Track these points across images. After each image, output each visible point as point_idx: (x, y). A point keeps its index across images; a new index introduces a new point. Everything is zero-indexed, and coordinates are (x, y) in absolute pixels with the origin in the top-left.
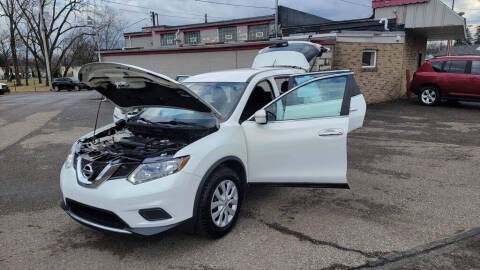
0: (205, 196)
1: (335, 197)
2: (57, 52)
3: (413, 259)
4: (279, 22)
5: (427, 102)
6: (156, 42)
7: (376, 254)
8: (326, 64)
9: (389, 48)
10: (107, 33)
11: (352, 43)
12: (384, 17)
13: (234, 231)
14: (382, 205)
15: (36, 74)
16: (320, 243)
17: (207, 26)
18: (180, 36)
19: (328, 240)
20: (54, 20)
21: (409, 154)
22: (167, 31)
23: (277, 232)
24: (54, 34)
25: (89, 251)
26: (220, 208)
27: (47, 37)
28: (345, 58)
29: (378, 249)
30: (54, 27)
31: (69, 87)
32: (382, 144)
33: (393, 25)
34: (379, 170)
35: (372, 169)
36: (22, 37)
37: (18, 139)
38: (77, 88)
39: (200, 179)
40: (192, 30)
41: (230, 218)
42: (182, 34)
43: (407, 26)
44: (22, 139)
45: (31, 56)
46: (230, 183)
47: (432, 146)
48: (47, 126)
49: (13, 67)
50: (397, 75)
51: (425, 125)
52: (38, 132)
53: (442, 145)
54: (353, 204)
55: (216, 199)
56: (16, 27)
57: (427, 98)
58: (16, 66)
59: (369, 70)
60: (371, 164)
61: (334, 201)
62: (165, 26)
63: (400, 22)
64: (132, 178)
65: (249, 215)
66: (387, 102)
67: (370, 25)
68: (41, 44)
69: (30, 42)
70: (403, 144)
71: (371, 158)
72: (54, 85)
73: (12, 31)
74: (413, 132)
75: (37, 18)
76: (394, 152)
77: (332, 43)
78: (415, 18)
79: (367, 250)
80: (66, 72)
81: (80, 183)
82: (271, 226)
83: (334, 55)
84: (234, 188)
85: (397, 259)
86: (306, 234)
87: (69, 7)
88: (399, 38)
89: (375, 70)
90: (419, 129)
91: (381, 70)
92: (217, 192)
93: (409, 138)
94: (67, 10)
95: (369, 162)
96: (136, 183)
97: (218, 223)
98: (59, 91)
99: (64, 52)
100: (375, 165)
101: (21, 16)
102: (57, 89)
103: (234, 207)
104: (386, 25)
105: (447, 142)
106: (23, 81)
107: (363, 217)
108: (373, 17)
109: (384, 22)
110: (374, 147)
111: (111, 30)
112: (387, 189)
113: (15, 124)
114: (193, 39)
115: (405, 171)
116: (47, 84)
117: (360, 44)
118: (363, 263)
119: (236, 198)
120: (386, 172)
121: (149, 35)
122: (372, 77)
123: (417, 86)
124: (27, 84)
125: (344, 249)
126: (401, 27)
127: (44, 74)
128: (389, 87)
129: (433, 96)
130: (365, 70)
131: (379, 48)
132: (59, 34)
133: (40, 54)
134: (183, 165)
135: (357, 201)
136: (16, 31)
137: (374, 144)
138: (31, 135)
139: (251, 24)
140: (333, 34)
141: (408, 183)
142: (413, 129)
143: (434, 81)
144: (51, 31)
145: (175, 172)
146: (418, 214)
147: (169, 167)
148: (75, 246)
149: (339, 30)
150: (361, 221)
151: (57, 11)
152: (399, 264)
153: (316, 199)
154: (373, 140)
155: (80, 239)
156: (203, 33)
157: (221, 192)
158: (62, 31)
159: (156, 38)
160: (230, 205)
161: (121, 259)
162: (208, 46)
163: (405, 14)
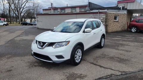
0: (73, 53)
1: (109, 56)
2: (22, 14)
3: (135, 73)
4: (89, 7)
5: (133, 31)
6: (52, 12)
7: (124, 72)
8: (103, 19)
9: (122, 15)
10: (37, 9)
11: (111, 13)
12: (121, 6)
13: (80, 64)
14: (123, 59)
15: (16, 20)
16: (107, 68)
17: (67, 8)
18: (59, 10)
19: (109, 67)
20: (22, 5)
21: (130, 46)
22: (55, 9)
23: (93, 65)
24: (22, 9)
25: (40, 67)
26: (77, 57)
27: (20, 10)
28: (109, 18)
29: (124, 70)
30: (22, 7)
31: (26, 24)
32: (121, 42)
33: (124, 8)
34: (121, 50)
35: (119, 49)
36: (12, 9)
37: (13, 38)
38: (28, 25)
39: (73, 48)
40: (63, 9)
41: (80, 60)
42: (60, 10)
43: (127, 9)
44: (15, 38)
45: (15, 15)
46: (80, 50)
47: (136, 44)
48: (21, 34)
49: (9, 18)
50: (124, 23)
51: (133, 38)
52: (19, 36)
53: (139, 43)
54: (115, 58)
55: (76, 54)
56: (11, 6)
57: (133, 30)
58: (10, 18)
59: (116, 21)
60: (118, 48)
61: (109, 57)
62: (55, 7)
63: (125, 8)
64: (54, 47)
65: (84, 60)
66: (121, 31)
67: (117, 8)
68: (18, 11)
69: (14, 11)
70: (127, 43)
71: (118, 46)
72: (21, 24)
73: (10, 8)
74: (130, 40)
75: (17, 4)
76: (125, 45)
77: (105, 13)
78: (130, 6)
79: (121, 70)
80: (24, 20)
81: (38, 48)
82: (91, 63)
83: (106, 17)
84: (81, 52)
85: (130, 73)
86: (102, 65)
87: (26, 1)
88: (125, 12)
89: (118, 21)
90: (132, 39)
91: (120, 22)
92: (76, 52)
93: (129, 41)
94: (26, 2)
95: (118, 47)
96: (55, 48)
97: (76, 61)
98: (23, 25)
99: (24, 14)
100: (119, 48)
101: (12, 3)
102: (22, 25)
103: (81, 57)
104: (121, 8)
105: (141, 42)
106: (12, 22)
107: (118, 62)
108: (117, 6)
109: (121, 7)
110: (119, 43)
111: (38, 8)
112: (125, 55)
113: (12, 34)
114: (63, 11)
115: (129, 50)
116: (19, 23)
117: (113, 13)
118: (120, 74)
119: (81, 55)
120: (123, 50)
121: (50, 10)
122: (117, 24)
123: (130, 26)
124: (13, 23)
125: (114, 70)
126: (126, 9)
127: (18, 21)
128: (122, 27)
129: (135, 30)
130: (115, 21)
131: (119, 15)
132: (23, 9)
133: (17, 14)
134: (68, 43)
135: (116, 57)
136: (11, 8)
137: (119, 42)
138: (17, 37)
139: (81, 7)
140: (106, 10)
141: (130, 53)
142: (130, 39)
143: (136, 25)
144: (21, 8)
145: (66, 45)
146: (135, 62)
147: (64, 44)
148: (35, 66)
149: (108, 9)
150: (118, 63)
151: (23, 3)
152: (131, 75)
153: (103, 57)
154: (118, 41)
155: (36, 64)
156: (66, 9)
157: (78, 52)
158: (24, 8)
159: (52, 11)
160: (80, 56)
161: (49, 70)
162: (68, 13)
163: (127, 5)
